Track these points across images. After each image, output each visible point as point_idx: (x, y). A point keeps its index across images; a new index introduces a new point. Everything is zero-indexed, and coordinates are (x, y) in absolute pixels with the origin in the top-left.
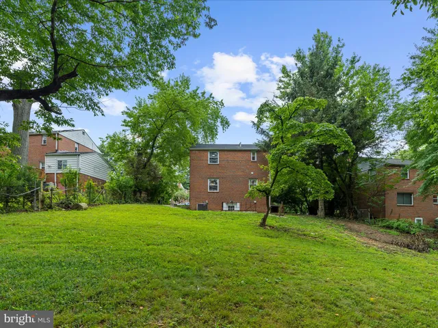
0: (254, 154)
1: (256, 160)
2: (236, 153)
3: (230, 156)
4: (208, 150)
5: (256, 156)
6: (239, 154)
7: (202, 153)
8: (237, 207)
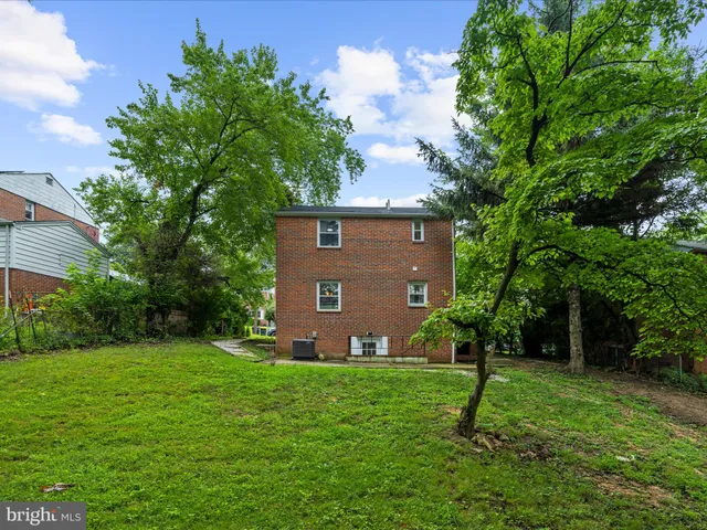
0: (418, 227)
1: (422, 239)
2: (379, 223)
3: (366, 229)
4: (316, 218)
5: (422, 230)
6: (386, 227)
7: (303, 224)
8: (383, 346)
